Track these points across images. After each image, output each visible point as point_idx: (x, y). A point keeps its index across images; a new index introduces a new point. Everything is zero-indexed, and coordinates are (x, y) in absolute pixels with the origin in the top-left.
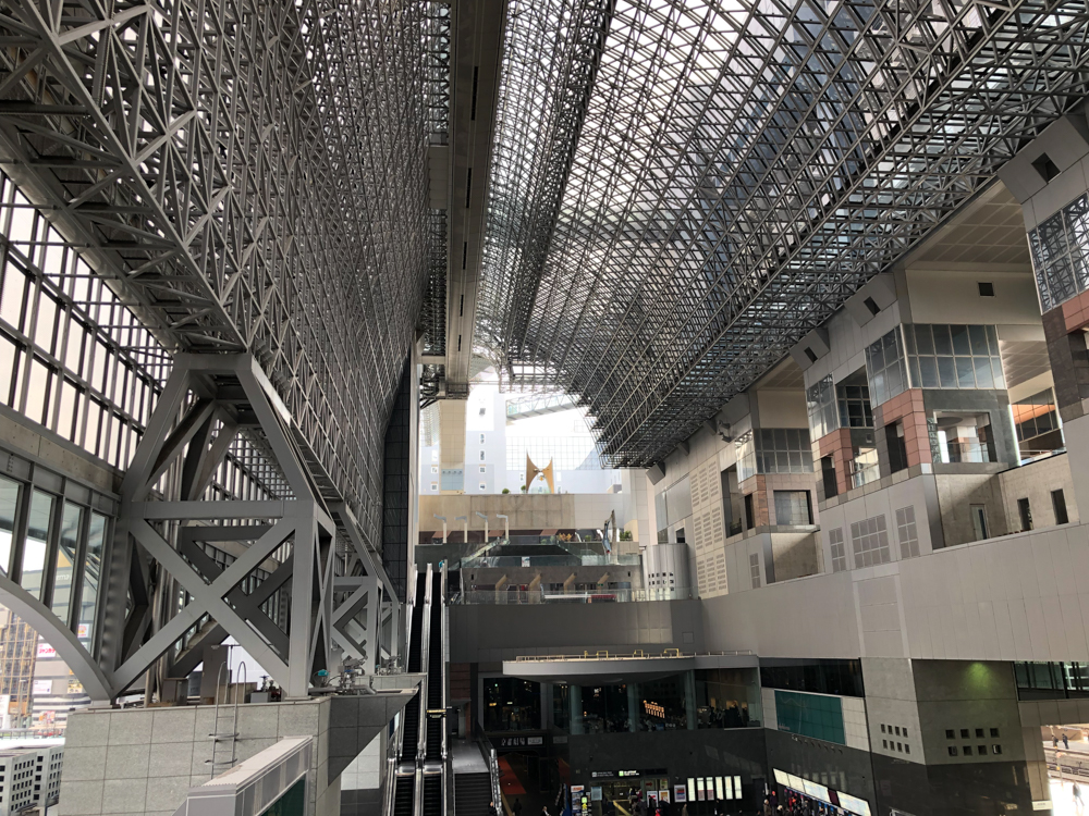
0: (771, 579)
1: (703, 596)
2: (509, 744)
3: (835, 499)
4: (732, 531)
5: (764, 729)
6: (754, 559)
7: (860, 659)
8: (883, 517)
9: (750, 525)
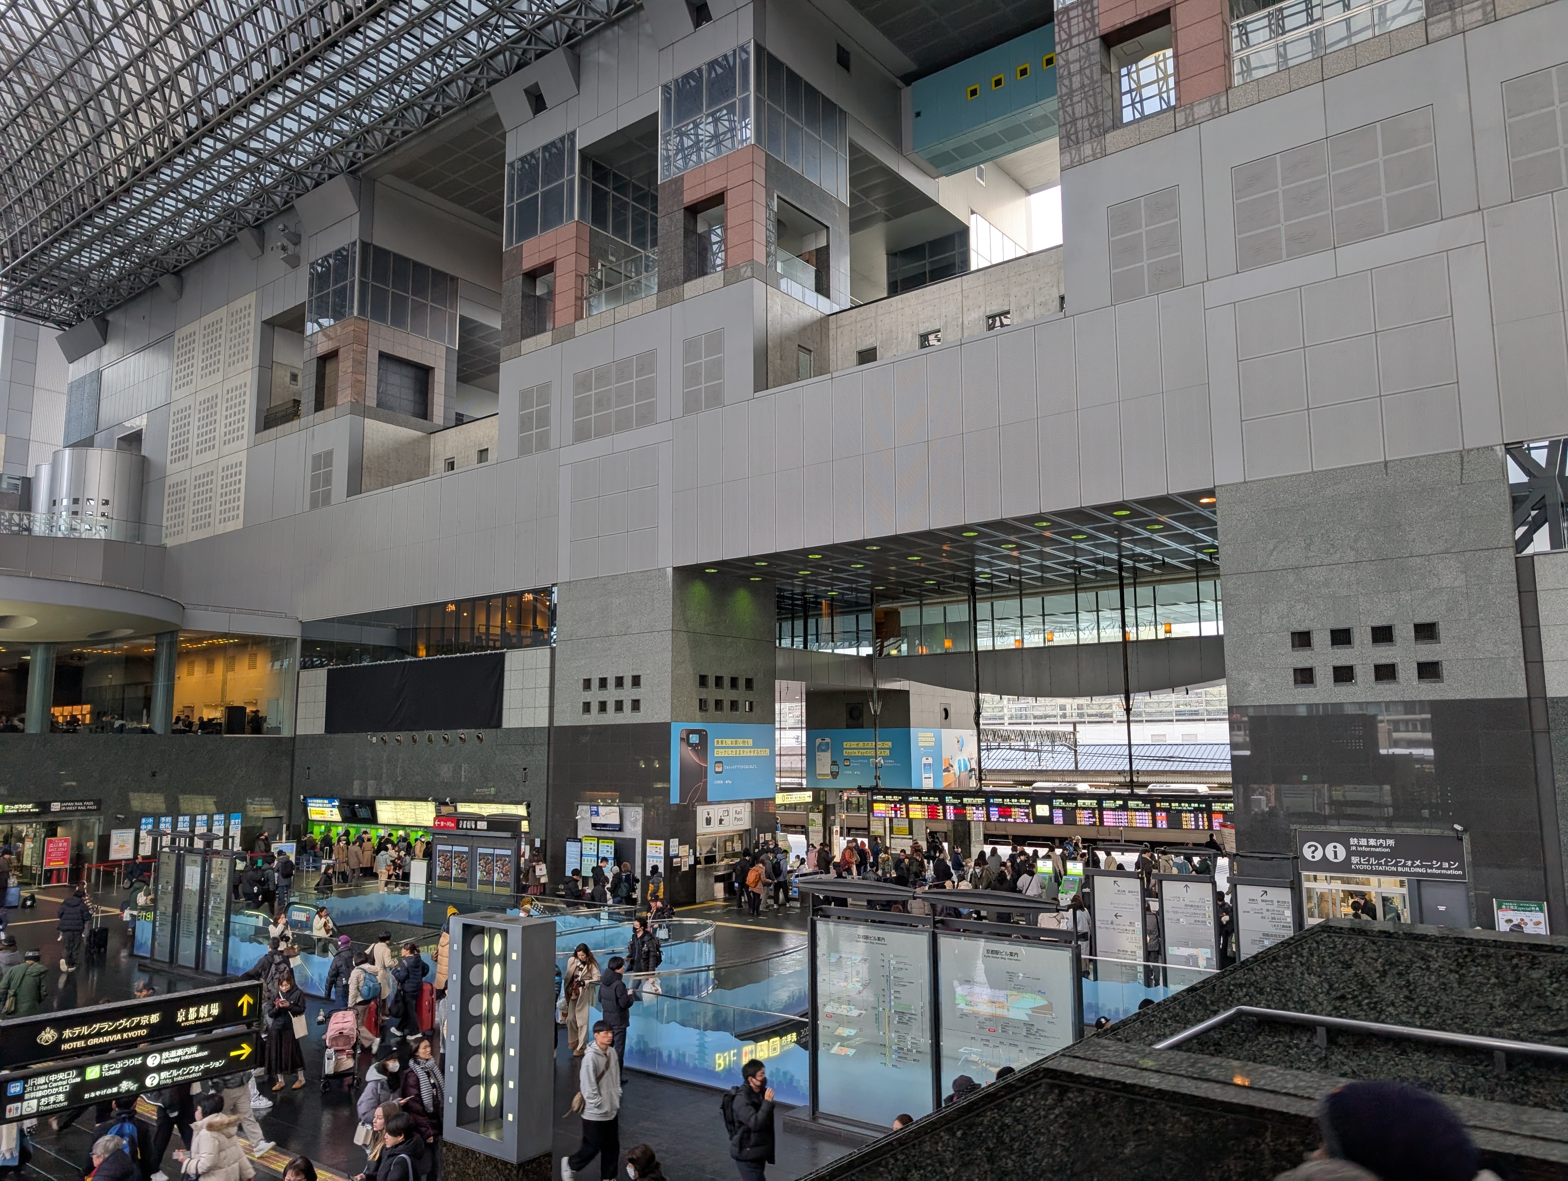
0: (355, 487)
1: (170, 542)
3: (545, 338)
4: (268, 423)
5: (293, 739)
6: (322, 460)
7: (550, 587)
8: (652, 353)
9: (319, 406)
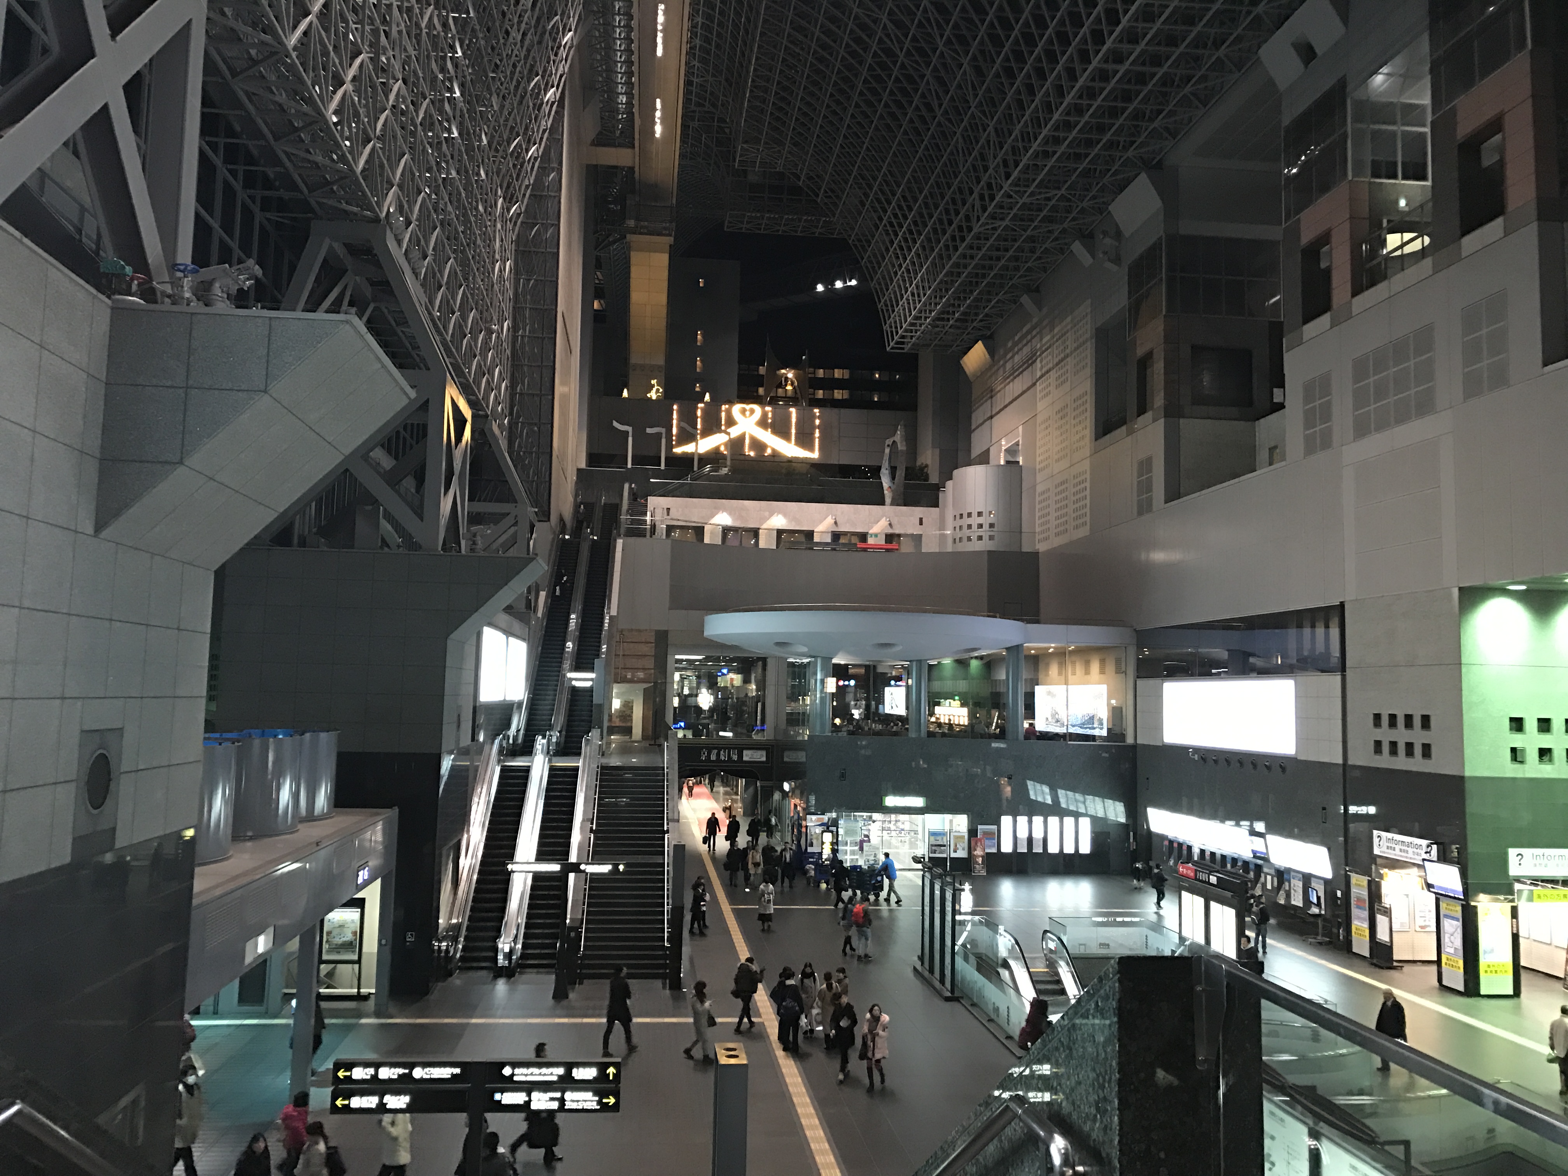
0: (1173, 494)
1: (1042, 547)
2: (713, 757)
3: (1325, 320)
4: (1106, 428)
5: (1134, 747)
6: (1145, 466)
7: (1342, 605)
8: (1429, 328)
9: (1141, 411)
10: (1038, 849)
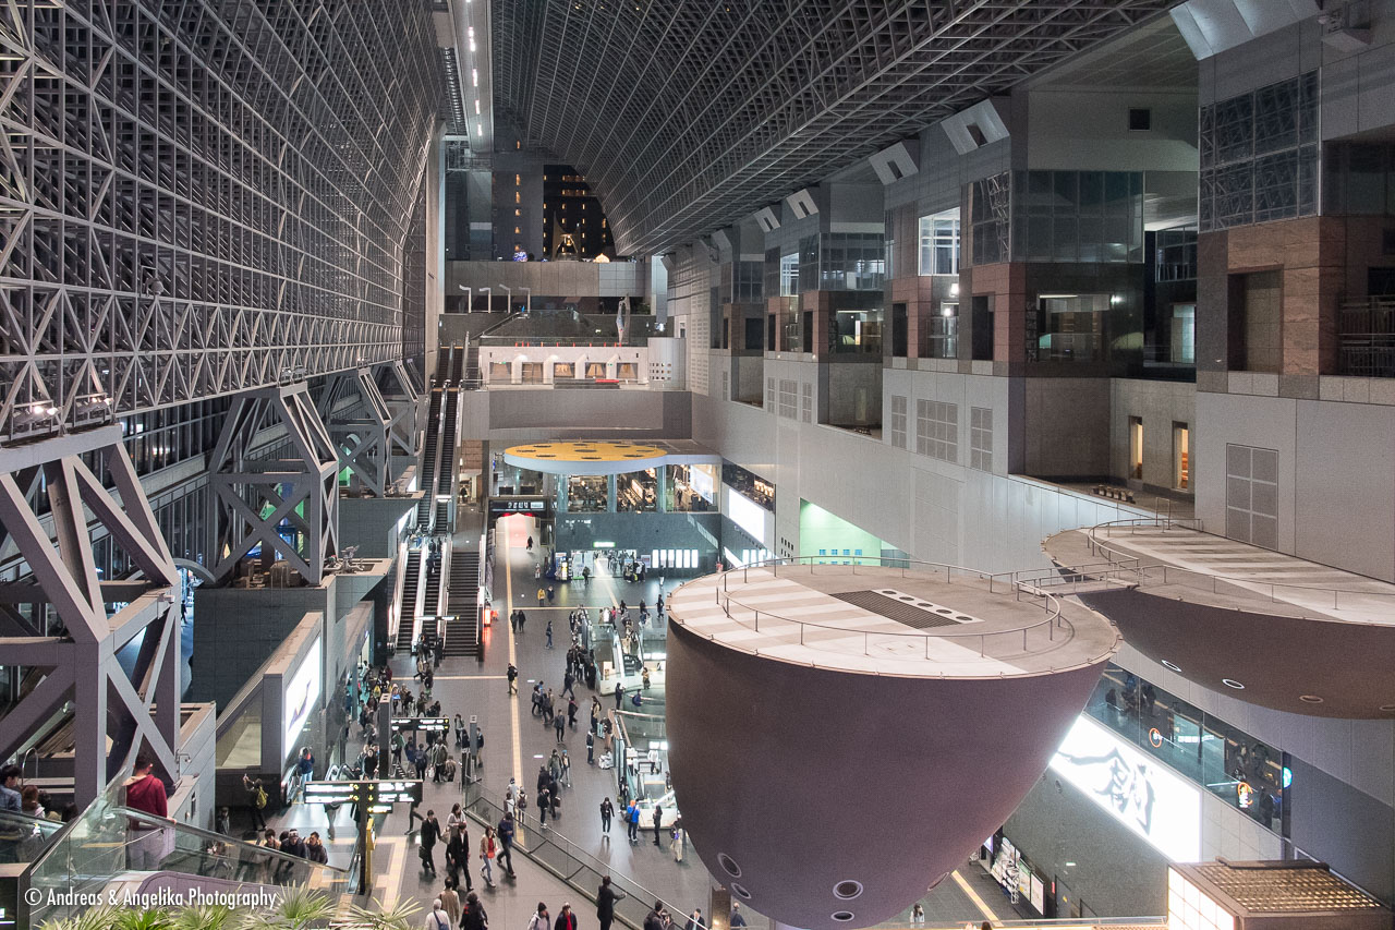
0: (732, 396)
2: (515, 507)
4: (715, 345)
5: (720, 515)
6: (725, 374)
8: (796, 384)
9: (724, 344)
10: (671, 566)
